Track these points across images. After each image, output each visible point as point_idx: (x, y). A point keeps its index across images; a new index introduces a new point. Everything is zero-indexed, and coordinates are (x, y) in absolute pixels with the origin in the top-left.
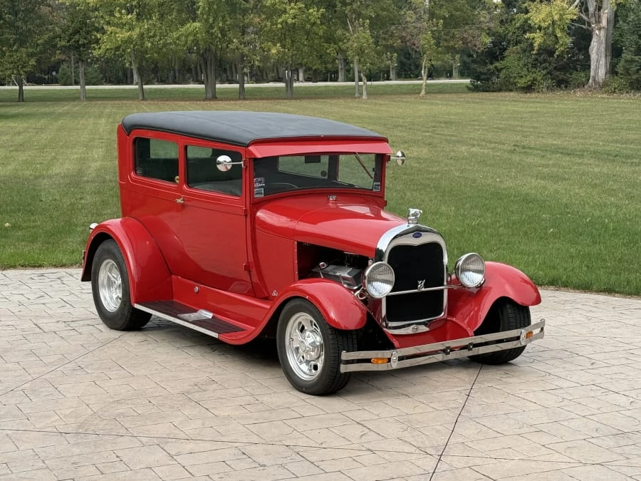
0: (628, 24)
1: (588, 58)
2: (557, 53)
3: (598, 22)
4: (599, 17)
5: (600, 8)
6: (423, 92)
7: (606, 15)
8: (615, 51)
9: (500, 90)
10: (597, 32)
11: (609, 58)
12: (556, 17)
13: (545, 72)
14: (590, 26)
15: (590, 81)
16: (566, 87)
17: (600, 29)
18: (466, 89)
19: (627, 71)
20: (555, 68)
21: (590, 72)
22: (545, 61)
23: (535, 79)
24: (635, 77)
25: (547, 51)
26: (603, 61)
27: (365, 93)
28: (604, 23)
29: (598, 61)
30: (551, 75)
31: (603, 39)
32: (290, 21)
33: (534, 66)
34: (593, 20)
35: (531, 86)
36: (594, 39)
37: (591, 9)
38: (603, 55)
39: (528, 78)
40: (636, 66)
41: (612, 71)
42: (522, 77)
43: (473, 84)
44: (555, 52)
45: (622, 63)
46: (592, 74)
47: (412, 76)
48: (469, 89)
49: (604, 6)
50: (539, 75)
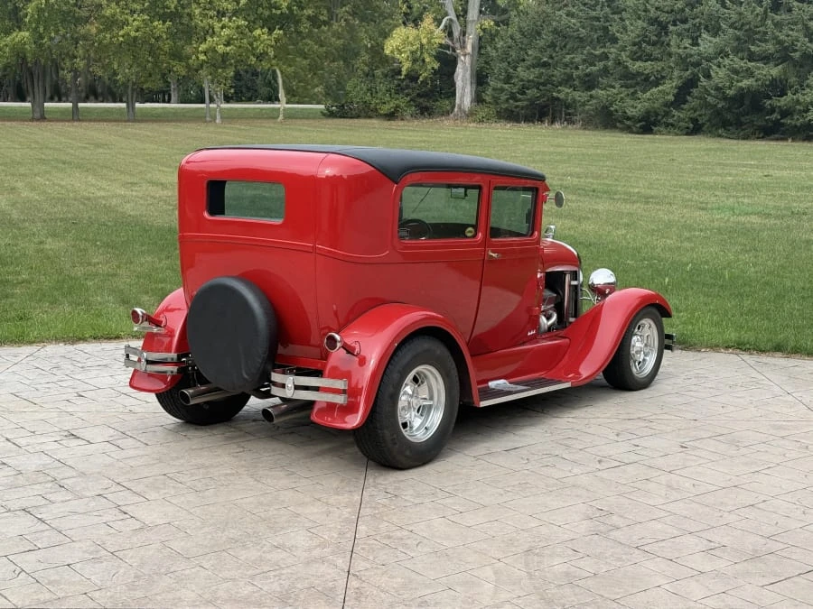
0: (497, 51)
1: (453, 85)
2: (421, 79)
3: (463, 47)
4: (464, 42)
5: (464, 33)
6: (281, 117)
7: (470, 41)
8: (480, 79)
9: (358, 117)
10: (462, 58)
11: (474, 86)
12: (424, 41)
13: (408, 99)
14: (455, 52)
15: (456, 109)
16: (430, 114)
17: (465, 55)
18: (319, 113)
19: (496, 101)
20: (418, 95)
21: (455, 100)
22: (408, 87)
23: (397, 106)
24: (504, 106)
25: (413, 77)
26: (468, 89)
27: (218, 117)
28: (469, 49)
29: (463, 88)
30: (415, 101)
31: (468, 65)
32: (132, 34)
33: (397, 92)
34: (458, 45)
35: (393, 113)
36: (460, 65)
37: (456, 34)
38: (469, 82)
39: (392, 105)
40: (506, 95)
41: (478, 99)
42: (385, 103)
43: (328, 110)
44: (418, 78)
45: (489, 91)
46: (458, 101)
47: (243, 98)
48: (324, 115)
49: (469, 30)
50: (402, 101)
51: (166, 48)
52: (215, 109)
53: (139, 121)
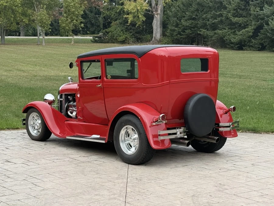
0: (172, 13)
1: (152, 28)
2: (137, 25)
3: (157, 11)
4: (157, 8)
5: (157, 5)
6: (73, 43)
7: (160, 8)
8: (164, 25)
9: (108, 42)
10: (156, 16)
11: (162, 28)
12: (139, 8)
13: (131, 34)
14: (153, 13)
15: (153, 39)
16: (141, 42)
17: (157, 14)
18: (90, 41)
19: (172, 35)
20: (136, 33)
22: (131, 29)
23: (126, 38)
24: (175, 37)
25: (133, 24)
26: (159, 30)
27: (44, 42)
28: (159, 12)
29: (157, 30)
30: (134, 35)
31: (159, 19)
32: (5, 4)
33: (126, 31)
34: (154, 10)
35: (124, 41)
36: (155, 19)
37: (153, 5)
38: (159, 27)
39: (124, 37)
40: (176, 32)
41: (164, 34)
42: (120, 36)
43: (94, 39)
44: (136, 25)
45: (169, 31)
46: (154, 35)
47: (54, 34)
48: (92, 41)
49: (159, 3)
50: (128, 35)
51: (20, 11)
52: (42, 39)
53: (6, 44)
